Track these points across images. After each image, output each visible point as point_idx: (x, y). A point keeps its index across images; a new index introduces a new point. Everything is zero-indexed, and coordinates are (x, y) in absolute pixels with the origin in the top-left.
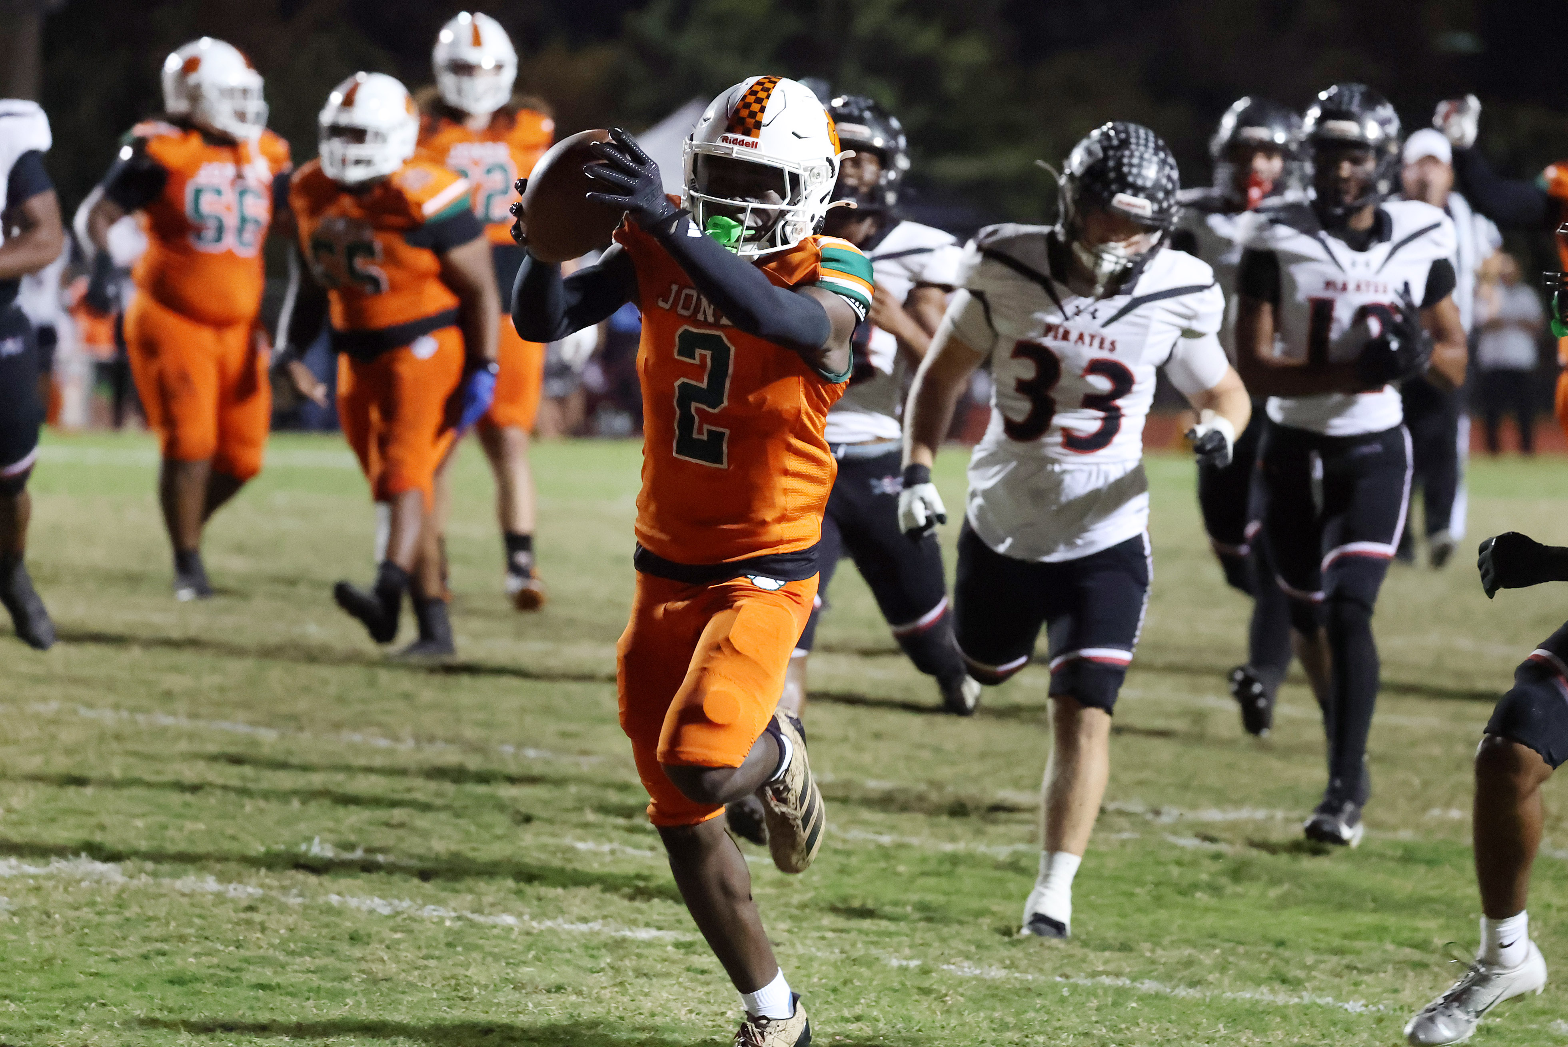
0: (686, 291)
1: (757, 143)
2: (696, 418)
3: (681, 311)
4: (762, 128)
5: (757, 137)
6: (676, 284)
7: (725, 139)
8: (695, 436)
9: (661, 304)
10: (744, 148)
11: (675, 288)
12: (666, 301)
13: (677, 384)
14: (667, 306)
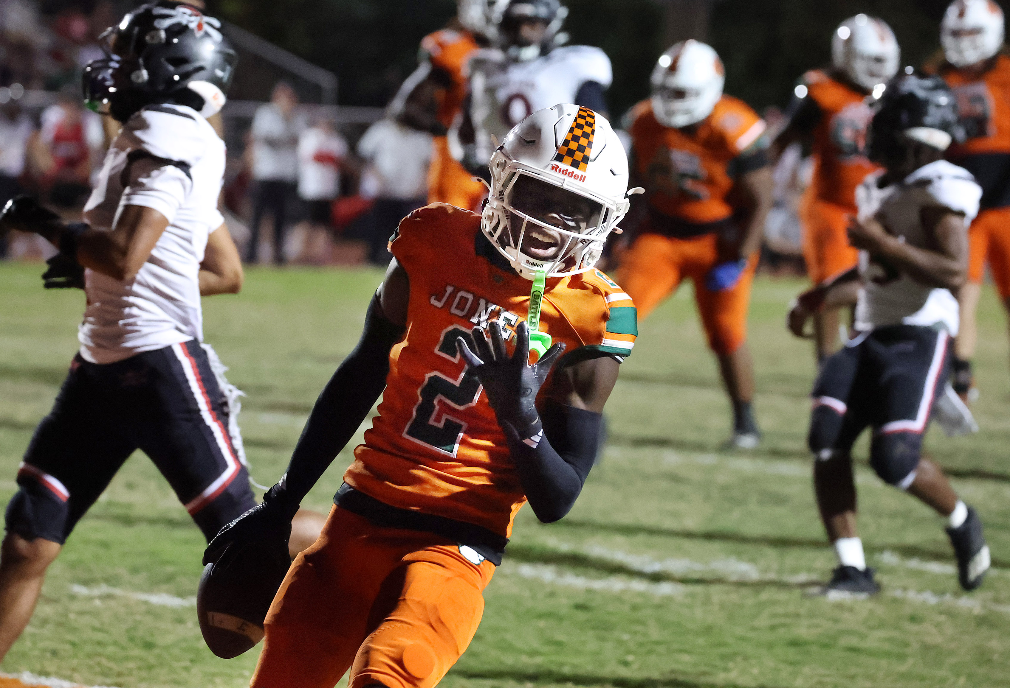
0: (462, 294)
1: (585, 177)
2: (437, 407)
3: (454, 310)
4: (589, 163)
5: (585, 170)
6: (451, 285)
7: (554, 168)
8: (431, 422)
9: (433, 301)
10: (572, 180)
11: (450, 289)
12: (439, 299)
13: (428, 376)
14: (439, 305)
